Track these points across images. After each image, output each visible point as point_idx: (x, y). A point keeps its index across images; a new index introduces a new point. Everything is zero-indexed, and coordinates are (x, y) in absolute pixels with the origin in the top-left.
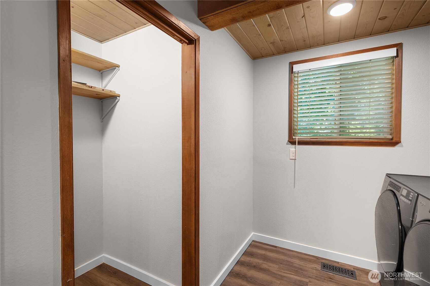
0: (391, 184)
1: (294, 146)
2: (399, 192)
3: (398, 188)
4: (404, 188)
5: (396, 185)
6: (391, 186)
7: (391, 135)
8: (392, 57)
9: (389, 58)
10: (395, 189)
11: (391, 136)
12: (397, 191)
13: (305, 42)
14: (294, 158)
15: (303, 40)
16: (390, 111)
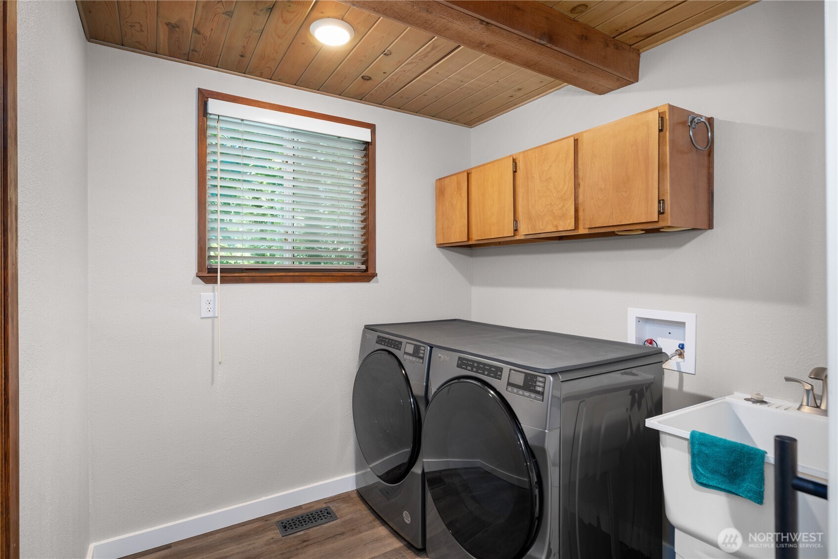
0: (380, 340)
1: (210, 286)
2: (400, 350)
3: (398, 345)
4: (407, 343)
5: (392, 340)
6: (381, 344)
7: (363, 264)
8: (364, 141)
9: (359, 142)
10: (390, 347)
11: (364, 266)
12: (396, 349)
13: (242, 58)
14: (210, 314)
15: (241, 54)
16: (362, 226)
